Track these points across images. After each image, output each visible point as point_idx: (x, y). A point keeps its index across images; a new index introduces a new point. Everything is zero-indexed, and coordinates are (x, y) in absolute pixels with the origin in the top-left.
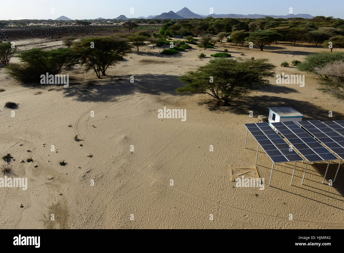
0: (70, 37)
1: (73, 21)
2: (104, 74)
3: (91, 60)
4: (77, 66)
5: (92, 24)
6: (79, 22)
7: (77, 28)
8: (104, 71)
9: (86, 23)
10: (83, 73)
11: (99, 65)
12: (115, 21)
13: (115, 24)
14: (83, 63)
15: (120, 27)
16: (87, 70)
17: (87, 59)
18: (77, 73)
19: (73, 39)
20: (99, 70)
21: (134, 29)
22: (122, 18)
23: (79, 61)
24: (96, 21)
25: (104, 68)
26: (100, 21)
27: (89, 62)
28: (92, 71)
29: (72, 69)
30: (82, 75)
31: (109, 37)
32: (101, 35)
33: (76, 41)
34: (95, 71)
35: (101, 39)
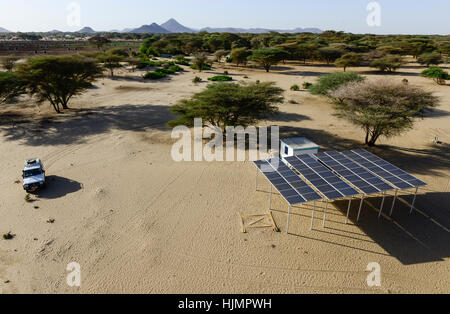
0: (11, 56)
1: (13, 34)
2: (65, 107)
3: (44, 87)
4: (24, 97)
5: (44, 39)
6: (23, 35)
7: (20, 43)
8: (65, 103)
9: (33, 37)
10: (33, 106)
11: (57, 95)
12: (77, 34)
13: (77, 39)
14: (32, 93)
15: (84, 43)
16: (40, 102)
17: (39, 87)
18: (25, 107)
19: (16, 60)
20: (58, 101)
21: (104, 45)
22: (87, 31)
23: (27, 90)
24: (49, 34)
25: (64, 99)
26: (56, 34)
27: (42, 91)
28: (47, 103)
29: (17, 101)
30: (32, 109)
31: (70, 56)
32: (57, 54)
33: (19, 61)
34: (52, 102)
35: (58, 59)
